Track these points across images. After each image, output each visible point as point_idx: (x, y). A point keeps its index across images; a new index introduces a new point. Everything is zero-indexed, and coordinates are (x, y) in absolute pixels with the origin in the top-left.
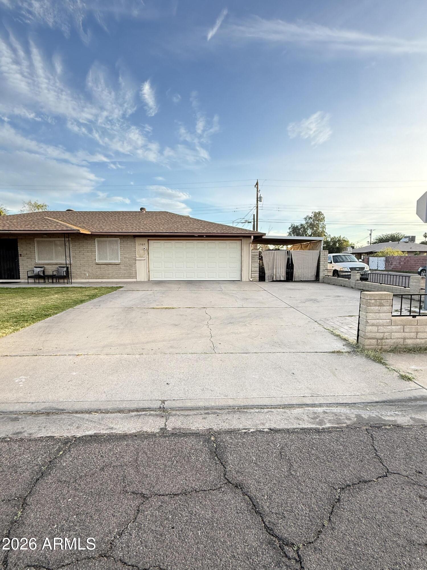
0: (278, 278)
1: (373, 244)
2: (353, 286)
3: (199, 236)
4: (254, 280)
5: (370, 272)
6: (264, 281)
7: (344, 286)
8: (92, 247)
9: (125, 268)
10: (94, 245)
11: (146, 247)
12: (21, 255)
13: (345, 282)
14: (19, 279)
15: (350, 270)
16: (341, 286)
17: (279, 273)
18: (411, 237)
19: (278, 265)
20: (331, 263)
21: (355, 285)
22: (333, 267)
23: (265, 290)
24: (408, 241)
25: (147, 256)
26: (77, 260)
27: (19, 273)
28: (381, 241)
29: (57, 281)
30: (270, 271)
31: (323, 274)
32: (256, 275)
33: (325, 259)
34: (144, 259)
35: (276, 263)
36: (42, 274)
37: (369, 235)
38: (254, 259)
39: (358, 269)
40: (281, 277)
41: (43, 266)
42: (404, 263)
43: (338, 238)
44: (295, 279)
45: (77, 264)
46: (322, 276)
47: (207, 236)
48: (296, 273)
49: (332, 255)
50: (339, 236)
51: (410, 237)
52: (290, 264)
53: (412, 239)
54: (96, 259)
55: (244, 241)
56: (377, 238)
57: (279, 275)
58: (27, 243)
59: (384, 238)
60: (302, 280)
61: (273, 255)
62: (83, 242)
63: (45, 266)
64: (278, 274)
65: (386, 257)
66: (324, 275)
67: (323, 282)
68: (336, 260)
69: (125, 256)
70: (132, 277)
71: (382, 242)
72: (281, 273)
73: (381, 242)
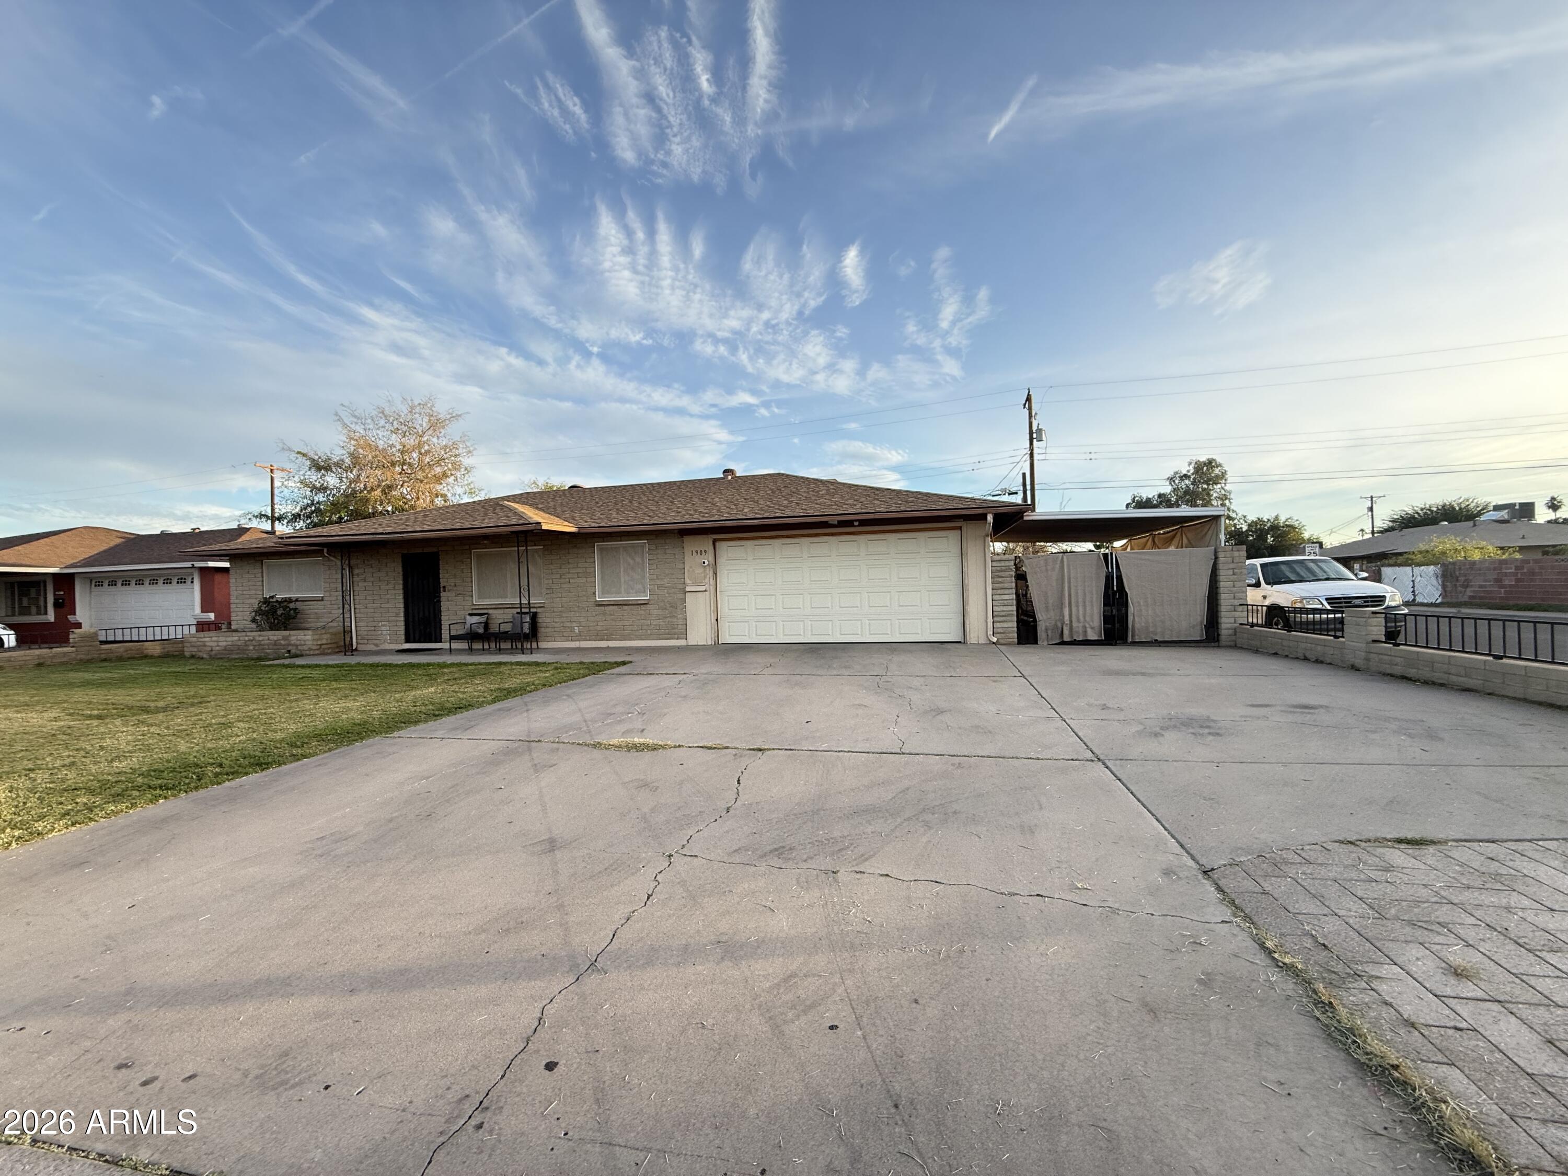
0: (1077, 632)
1: (1381, 532)
2: (1359, 662)
3: (842, 524)
4: (1002, 641)
5: (1406, 611)
6: (1036, 642)
7: (1318, 661)
8: (587, 565)
9: (660, 612)
10: (592, 560)
11: (708, 559)
12: (444, 587)
13: (1319, 648)
14: (441, 641)
15: (1329, 607)
16: (1306, 659)
17: (1081, 618)
18: (1517, 507)
19: (1077, 596)
20: (1257, 585)
21: (1368, 660)
22: (1265, 597)
23: (1023, 676)
24: (1506, 517)
25: (713, 582)
26: (554, 595)
27: (441, 629)
28: (1408, 523)
29: (514, 647)
30: (1052, 613)
31: (1232, 620)
32: (1010, 625)
33: (1234, 574)
34: (703, 588)
35: (1069, 588)
36: (481, 631)
37: (1366, 511)
38: (1000, 580)
39: (1358, 602)
40: (1089, 630)
41: (486, 611)
42: (1518, 580)
43: (1269, 520)
44: (1133, 636)
45: (555, 605)
46: (1229, 626)
47: (863, 523)
48: (1136, 619)
49: (1258, 562)
50: (1273, 516)
51: (1514, 505)
52: (1114, 593)
53: (1527, 510)
54: (595, 593)
55: (970, 529)
56: (1395, 517)
57: (1081, 625)
58: (457, 561)
59: (1416, 516)
60: (1160, 639)
61: (1058, 566)
62: (569, 553)
63: (490, 611)
64: (1078, 621)
65: (1443, 565)
66: (1235, 623)
67: (1235, 646)
68: (1274, 577)
69: (659, 582)
70: (676, 636)
71: (1411, 527)
72: (1088, 619)
73: (1407, 527)
